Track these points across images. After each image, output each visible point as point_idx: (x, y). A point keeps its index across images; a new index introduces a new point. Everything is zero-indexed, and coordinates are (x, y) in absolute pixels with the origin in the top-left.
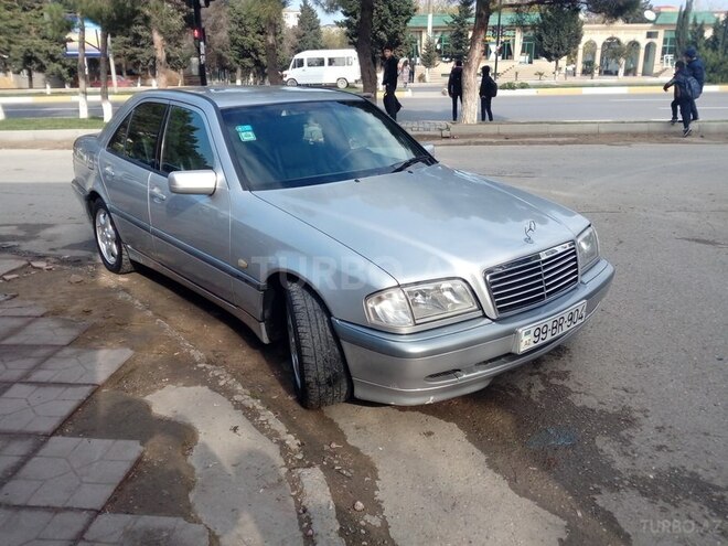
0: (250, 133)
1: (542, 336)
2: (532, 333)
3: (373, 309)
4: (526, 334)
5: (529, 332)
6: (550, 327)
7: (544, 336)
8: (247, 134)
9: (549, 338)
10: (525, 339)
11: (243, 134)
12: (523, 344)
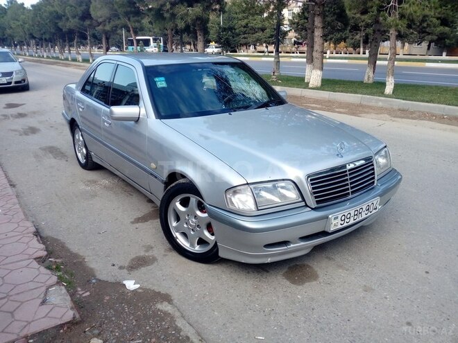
0: (164, 82)
1: (346, 220)
2: (339, 218)
3: (230, 199)
4: (335, 219)
5: (337, 218)
6: (352, 215)
7: (348, 220)
8: (161, 83)
9: (352, 221)
10: (334, 222)
11: (159, 83)
12: (332, 225)
